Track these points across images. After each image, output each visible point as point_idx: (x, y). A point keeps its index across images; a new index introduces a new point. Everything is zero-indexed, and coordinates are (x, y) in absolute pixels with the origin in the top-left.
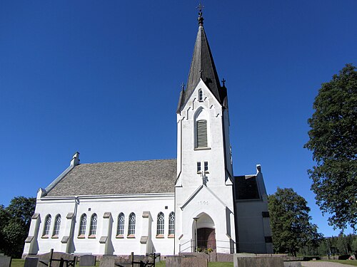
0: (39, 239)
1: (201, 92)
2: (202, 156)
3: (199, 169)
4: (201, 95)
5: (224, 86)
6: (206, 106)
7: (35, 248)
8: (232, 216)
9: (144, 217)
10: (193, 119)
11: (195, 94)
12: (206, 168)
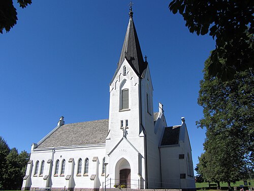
0: (32, 177)
1: (125, 68)
2: (124, 115)
3: (122, 125)
4: (125, 71)
5: (146, 61)
6: (128, 78)
7: (30, 182)
8: (143, 160)
9: (93, 161)
10: (119, 89)
11: (121, 70)
12: (127, 125)
